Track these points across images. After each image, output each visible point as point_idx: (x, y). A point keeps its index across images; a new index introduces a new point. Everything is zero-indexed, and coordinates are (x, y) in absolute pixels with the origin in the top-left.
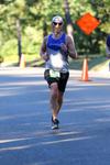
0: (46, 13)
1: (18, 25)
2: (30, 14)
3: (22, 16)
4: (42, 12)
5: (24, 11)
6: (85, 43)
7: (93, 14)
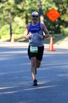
0: (27, 8)
1: (10, 16)
2: (18, 9)
3: (13, 10)
4: (25, 8)
5: (14, 7)
6: (51, 27)
7: (56, 9)
